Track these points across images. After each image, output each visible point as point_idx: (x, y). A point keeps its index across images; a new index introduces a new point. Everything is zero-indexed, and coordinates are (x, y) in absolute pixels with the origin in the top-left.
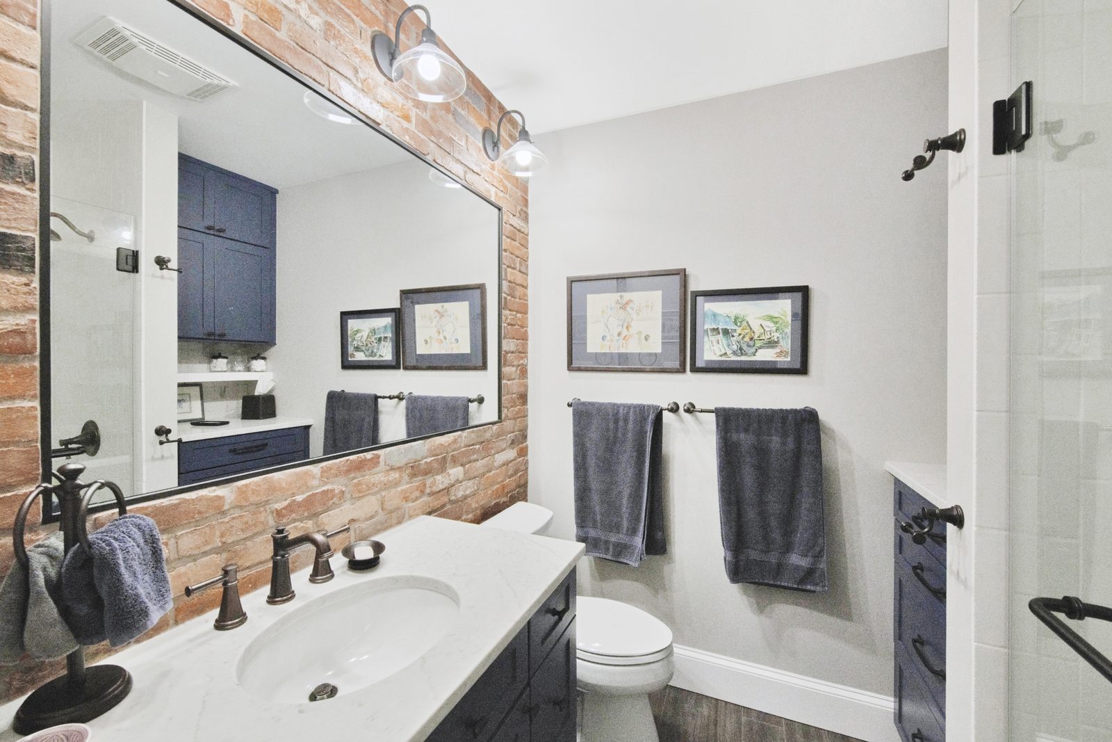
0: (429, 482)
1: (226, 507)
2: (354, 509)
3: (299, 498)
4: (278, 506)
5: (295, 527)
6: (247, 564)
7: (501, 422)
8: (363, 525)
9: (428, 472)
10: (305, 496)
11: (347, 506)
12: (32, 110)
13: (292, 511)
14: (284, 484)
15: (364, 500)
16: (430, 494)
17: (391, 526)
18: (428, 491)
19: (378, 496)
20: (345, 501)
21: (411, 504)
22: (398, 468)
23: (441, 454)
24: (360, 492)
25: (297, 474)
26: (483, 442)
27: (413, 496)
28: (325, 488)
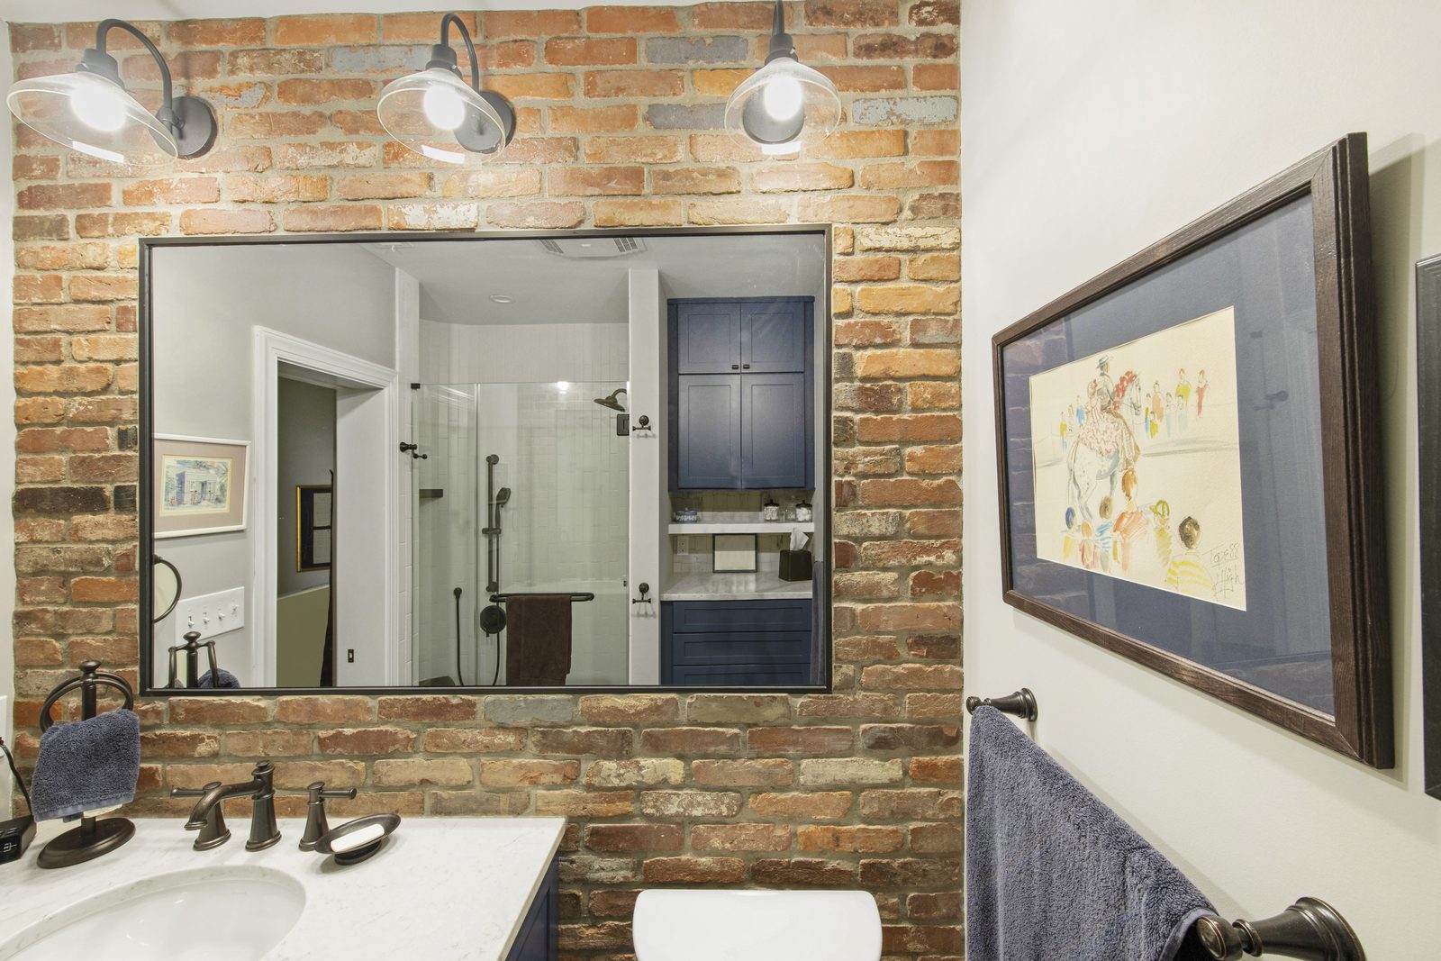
0: (587, 766)
1: (269, 719)
2: (428, 767)
3: (348, 731)
4: (323, 734)
5: (341, 764)
6: (290, 785)
7: (829, 691)
8: (444, 794)
9: (584, 747)
10: (355, 731)
11: (418, 760)
12: (133, 392)
13: (337, 745)
14: (329, 711)
15: (447, 760)
16: (590, 787)
17: (497, 813)
18: (584, 780)
19: (474, 761)
20: (415, 752)
21: (541, 792)
22: (516, 728)
23: (618, 725)
24: (437, 746)
25: (345, 702)
26: (755, 725)
27: (546, 779)
28: (383, 728)
